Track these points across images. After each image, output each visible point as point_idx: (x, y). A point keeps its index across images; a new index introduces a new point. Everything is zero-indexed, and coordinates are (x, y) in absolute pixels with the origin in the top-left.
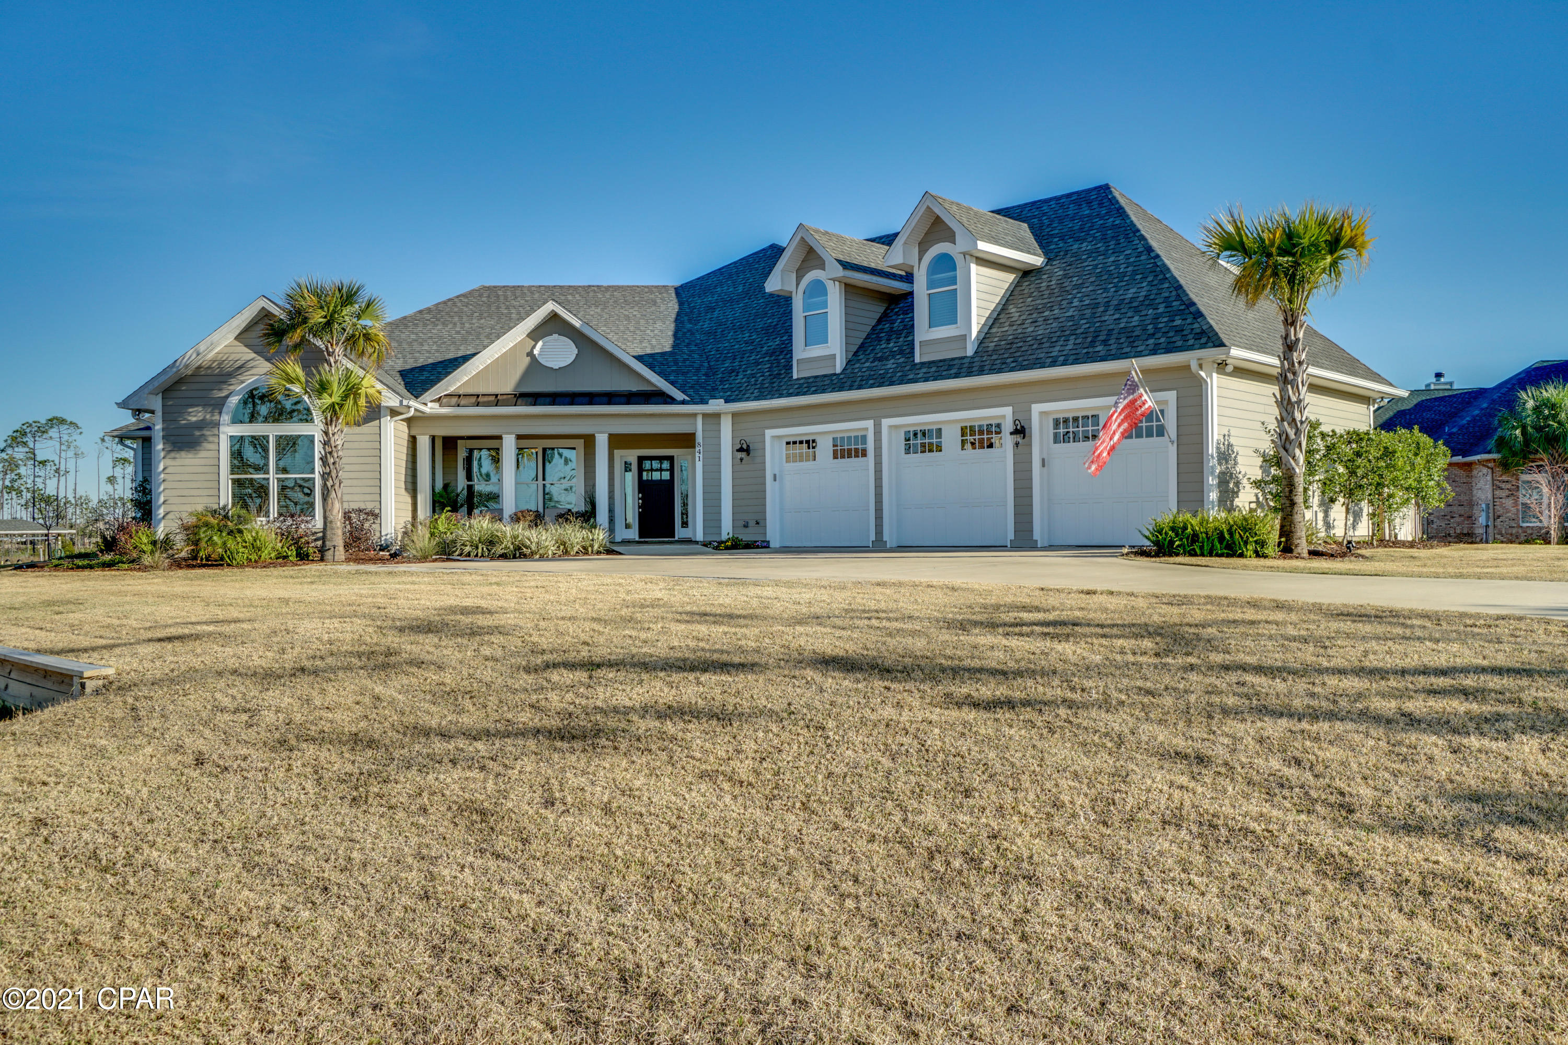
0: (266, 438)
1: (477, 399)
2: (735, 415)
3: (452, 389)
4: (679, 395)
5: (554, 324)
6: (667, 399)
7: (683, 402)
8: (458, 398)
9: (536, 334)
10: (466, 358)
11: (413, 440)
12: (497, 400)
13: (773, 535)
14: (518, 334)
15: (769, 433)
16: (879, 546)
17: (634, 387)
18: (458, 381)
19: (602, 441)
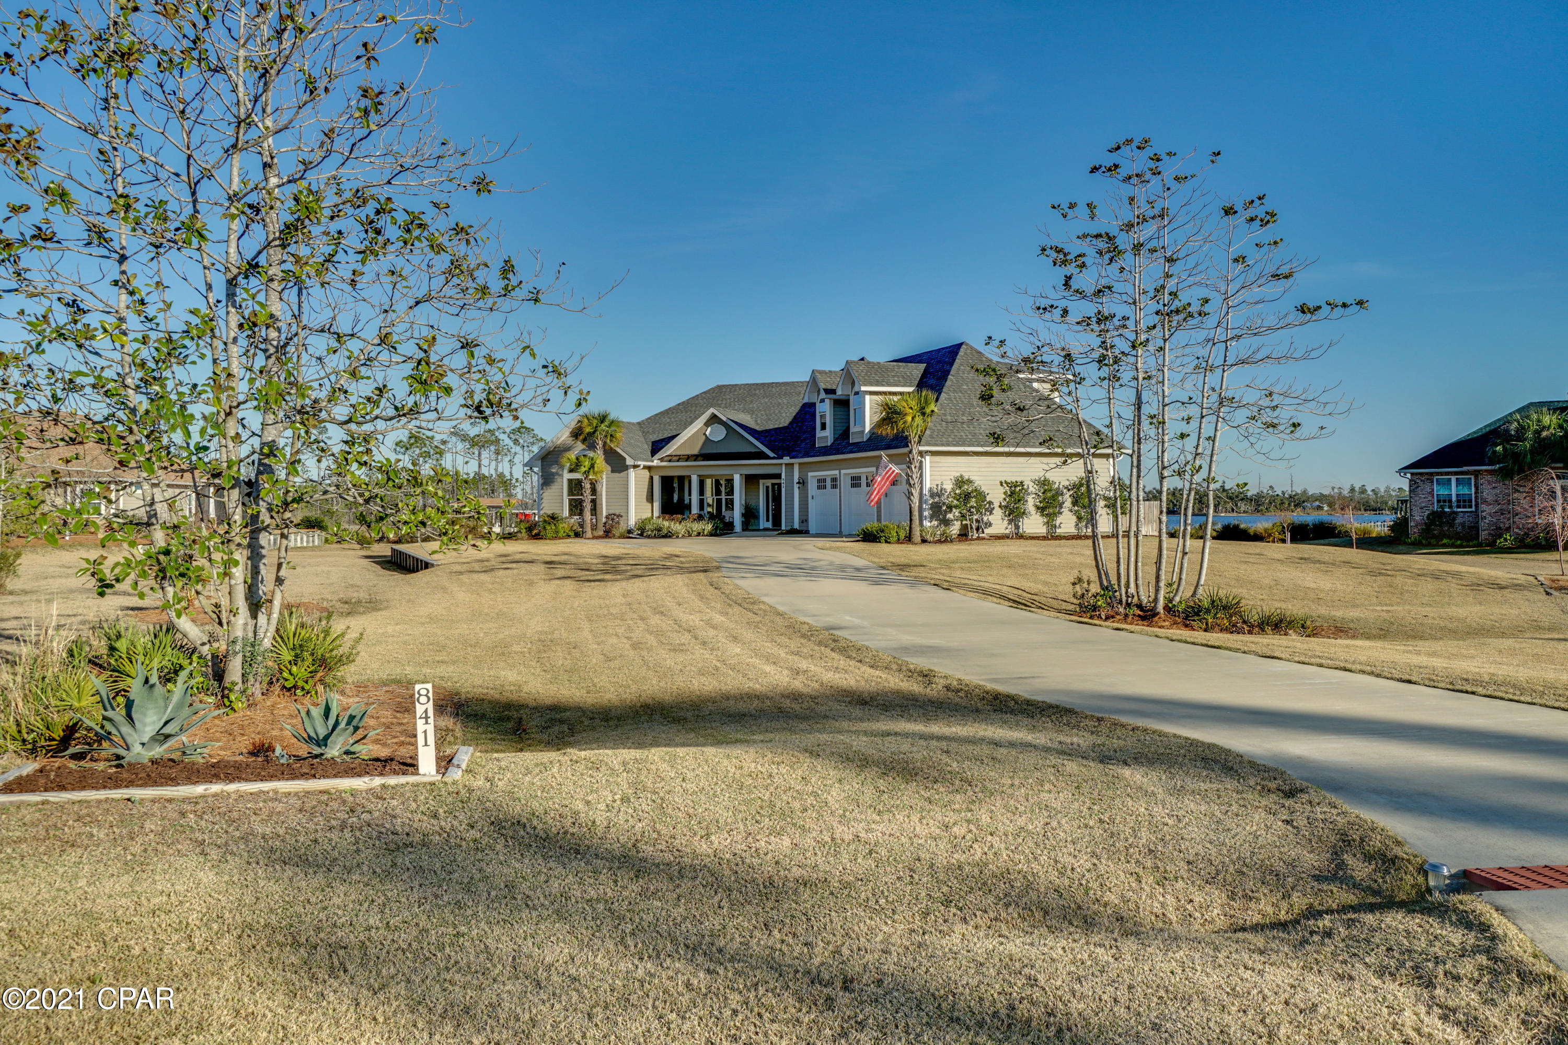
0: (570, 481)
1: (680, 458)
2: (800, 464)
3: (668, 453)
4: (771, 454)
5: (714, 419)
6: (767, 457)
7: (774, 458)
8: (670, 458)
9: (707, 424)
10: (673, 437)
11: (651, 478)
12: (688, 458)
13: (812, 530)
14: (698, 424)
15: (810, 474)
16: (840, 535)
17: (753, 450)
18: (671, 449)
19: (737, 479)
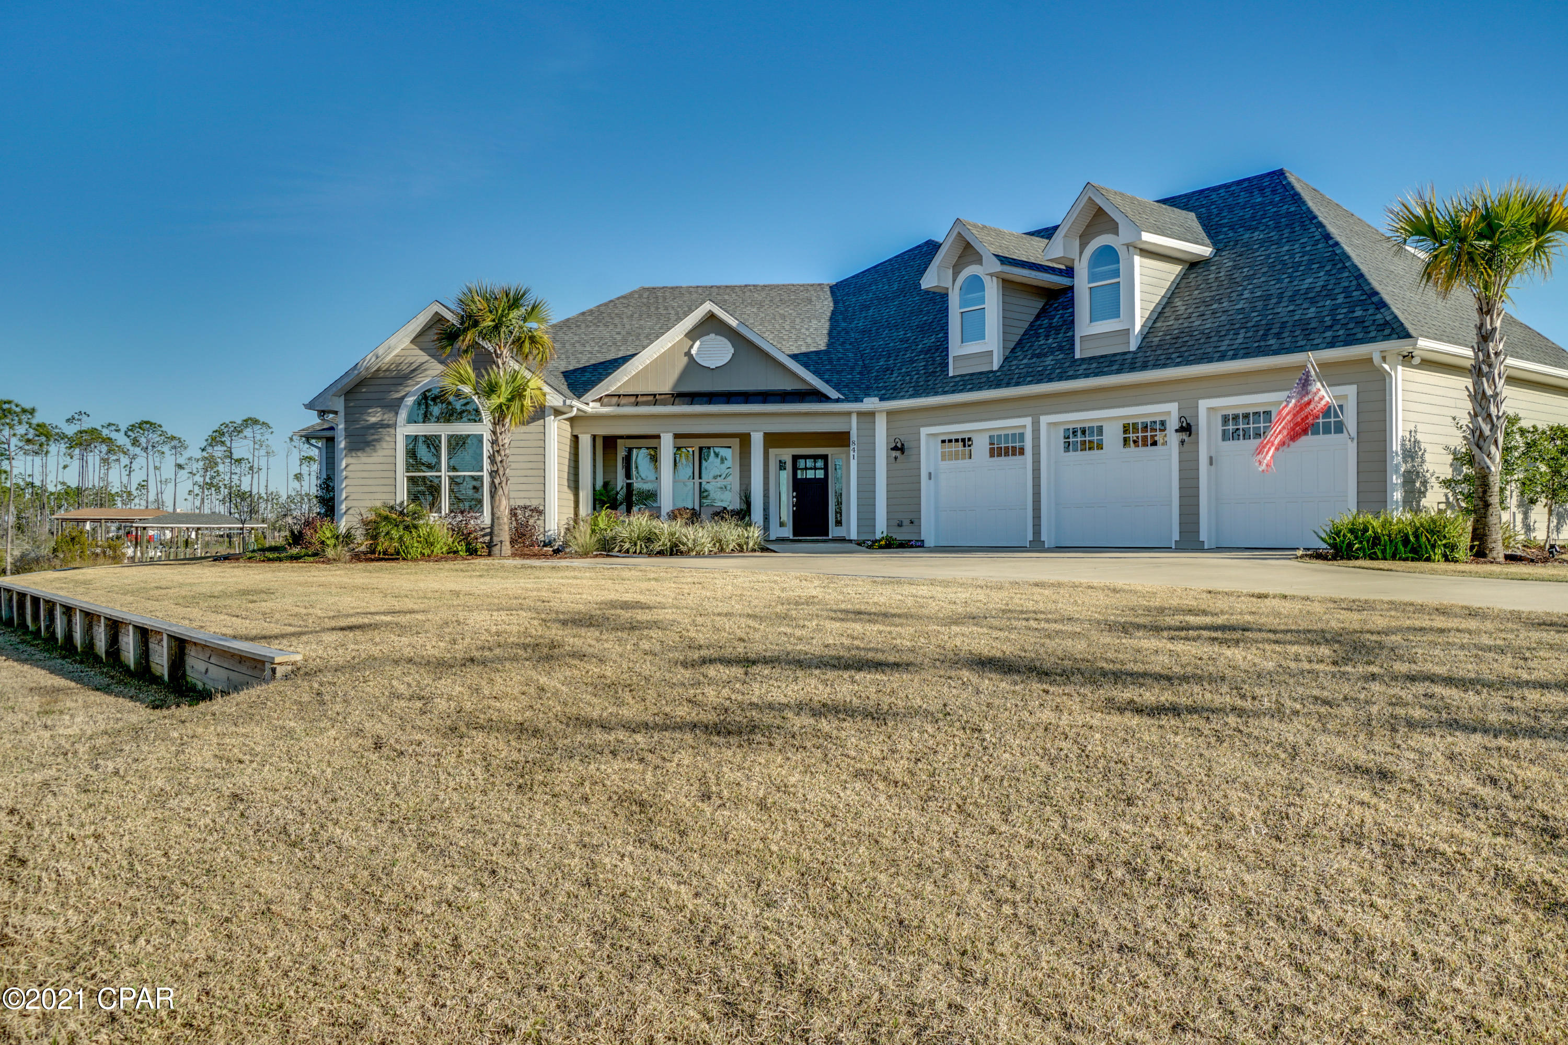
0: (438, 437)
1: (637, 399)
2: (890, 413)
3: (612, 390)
4: (834, 394)
5: (711, 324)
6: (821, 397)
7: (838, 401)
8: (617, 397)
9: (693, 334)
10: (626, 359)
11: (575, 439)
12: (655, 399)
13: (928, 534)
14: (676, 334)
15: (924, 431)
16: (1037, 545)
17: (788, 385)
18: (617, 382)
19: (757, 440)
